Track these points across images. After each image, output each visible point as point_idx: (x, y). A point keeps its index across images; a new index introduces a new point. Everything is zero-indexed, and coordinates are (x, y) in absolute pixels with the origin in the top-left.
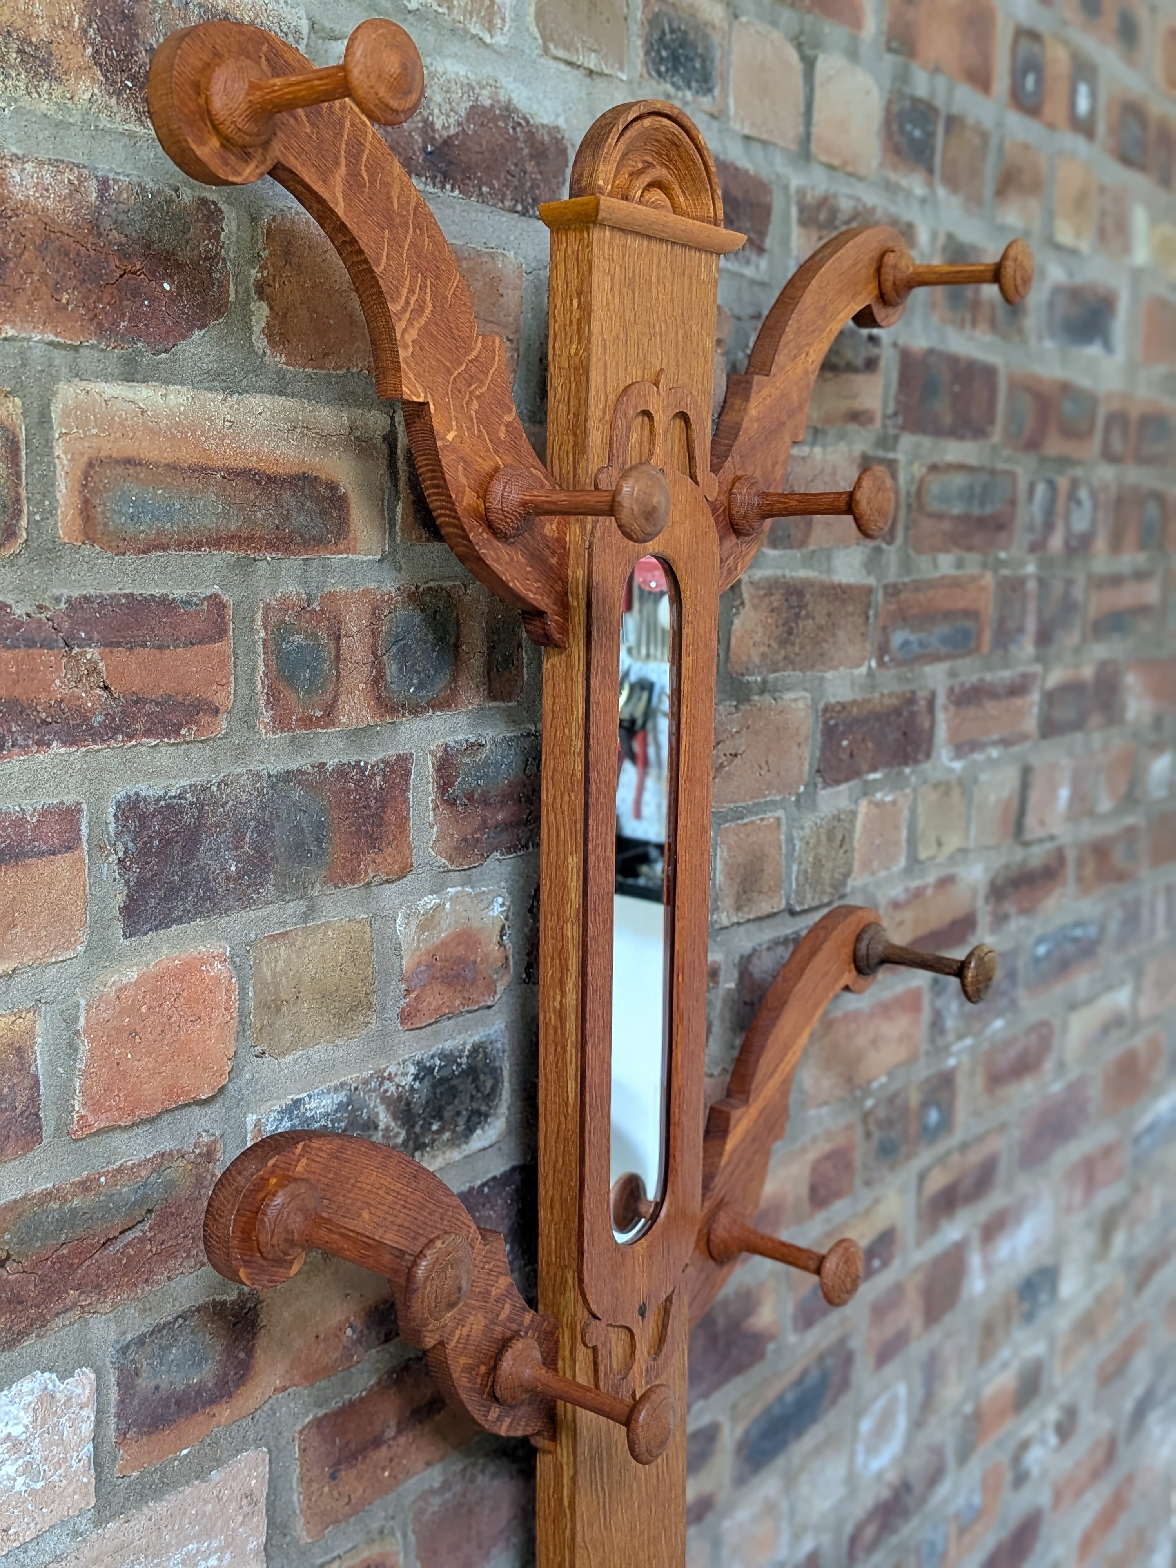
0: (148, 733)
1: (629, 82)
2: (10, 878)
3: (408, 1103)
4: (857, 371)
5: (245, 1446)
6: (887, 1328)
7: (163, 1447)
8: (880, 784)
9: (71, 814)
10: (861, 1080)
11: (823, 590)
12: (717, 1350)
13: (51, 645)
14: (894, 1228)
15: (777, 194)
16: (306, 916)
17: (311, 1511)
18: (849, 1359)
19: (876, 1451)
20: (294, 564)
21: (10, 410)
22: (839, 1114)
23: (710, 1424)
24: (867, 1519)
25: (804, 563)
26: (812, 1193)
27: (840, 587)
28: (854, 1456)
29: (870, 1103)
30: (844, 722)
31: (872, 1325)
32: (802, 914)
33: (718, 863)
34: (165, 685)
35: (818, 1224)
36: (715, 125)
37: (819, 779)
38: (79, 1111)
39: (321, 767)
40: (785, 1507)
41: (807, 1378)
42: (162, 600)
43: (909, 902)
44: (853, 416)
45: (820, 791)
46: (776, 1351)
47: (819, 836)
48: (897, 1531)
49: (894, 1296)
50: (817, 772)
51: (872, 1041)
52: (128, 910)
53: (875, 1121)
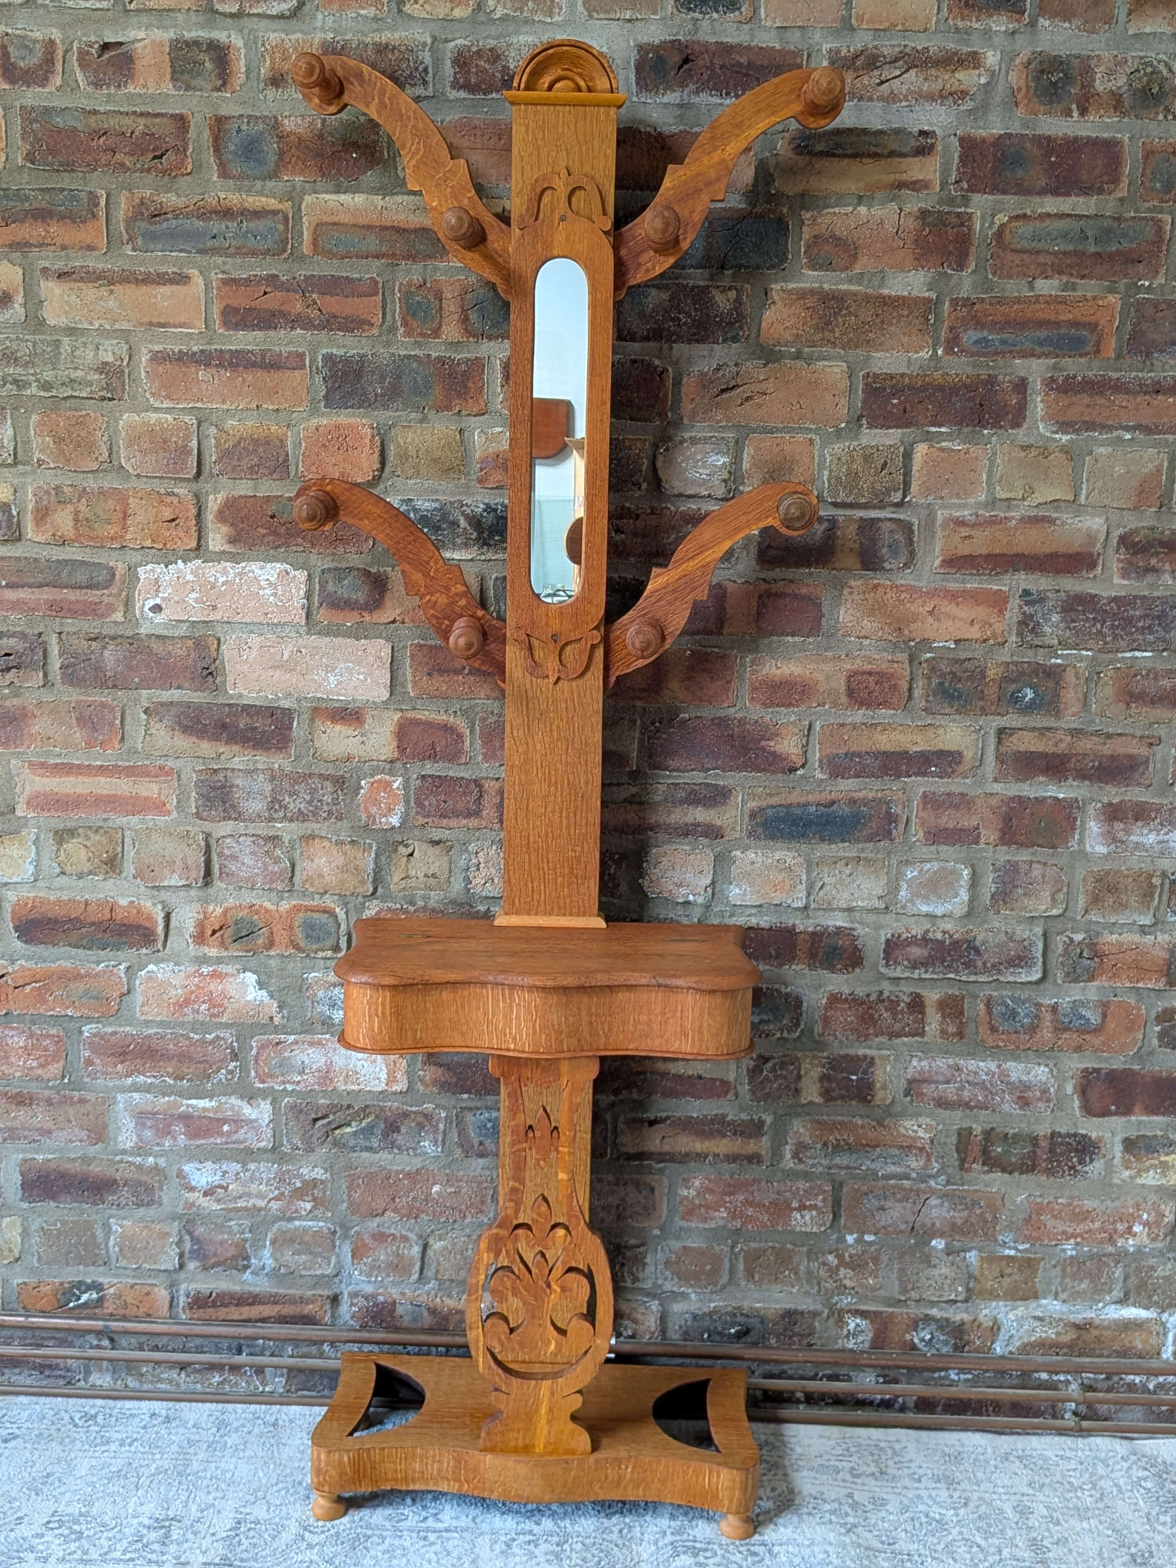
0: (339, 330)
1: (661, 19)
2: (276, 376)
3: (479, 521)
4: (904, 155)
5: (380, 637)
6: (945, 819)
7: (338, 617)
8: (949, 437)
9: (302, 356)
10: (914, 635)
11: (868, 299)
12: (733, 746)
13: (296, 292)
14: (960, 753)
15: (809, 56)
16: (422, 421)
17: (415, 683)
18: (891, 819)
19: (926, 898)
20: (417, 267)
21: (287, 206)
22: (884, 650)
23: (724, 787)
24: (913, 941)
25: (850, 281)
26: (851, 692)
27: (890, 297)
28: (898, 889)
29: (929, 655)
30: (893, 387)
31: (924, 809)
32: (835, 505)
33: (745, 456)
34: (348, 311)
35: (859, 715)
36: (746, 27)
37: (864, 421)
38: (301, 469)
39: (429, 355)
40: (804, 877)
41: (835, 807)
42: (347, 278)
43: (980, 524)
44: (901, 185)
45: (865, 430)
46: (802, 776)
47: (852, 457)
48: (957, 972)
49: (956, 800)
50: (860, 417)
51: (931, 613)
52: (326, 397)
53: (933, 669)
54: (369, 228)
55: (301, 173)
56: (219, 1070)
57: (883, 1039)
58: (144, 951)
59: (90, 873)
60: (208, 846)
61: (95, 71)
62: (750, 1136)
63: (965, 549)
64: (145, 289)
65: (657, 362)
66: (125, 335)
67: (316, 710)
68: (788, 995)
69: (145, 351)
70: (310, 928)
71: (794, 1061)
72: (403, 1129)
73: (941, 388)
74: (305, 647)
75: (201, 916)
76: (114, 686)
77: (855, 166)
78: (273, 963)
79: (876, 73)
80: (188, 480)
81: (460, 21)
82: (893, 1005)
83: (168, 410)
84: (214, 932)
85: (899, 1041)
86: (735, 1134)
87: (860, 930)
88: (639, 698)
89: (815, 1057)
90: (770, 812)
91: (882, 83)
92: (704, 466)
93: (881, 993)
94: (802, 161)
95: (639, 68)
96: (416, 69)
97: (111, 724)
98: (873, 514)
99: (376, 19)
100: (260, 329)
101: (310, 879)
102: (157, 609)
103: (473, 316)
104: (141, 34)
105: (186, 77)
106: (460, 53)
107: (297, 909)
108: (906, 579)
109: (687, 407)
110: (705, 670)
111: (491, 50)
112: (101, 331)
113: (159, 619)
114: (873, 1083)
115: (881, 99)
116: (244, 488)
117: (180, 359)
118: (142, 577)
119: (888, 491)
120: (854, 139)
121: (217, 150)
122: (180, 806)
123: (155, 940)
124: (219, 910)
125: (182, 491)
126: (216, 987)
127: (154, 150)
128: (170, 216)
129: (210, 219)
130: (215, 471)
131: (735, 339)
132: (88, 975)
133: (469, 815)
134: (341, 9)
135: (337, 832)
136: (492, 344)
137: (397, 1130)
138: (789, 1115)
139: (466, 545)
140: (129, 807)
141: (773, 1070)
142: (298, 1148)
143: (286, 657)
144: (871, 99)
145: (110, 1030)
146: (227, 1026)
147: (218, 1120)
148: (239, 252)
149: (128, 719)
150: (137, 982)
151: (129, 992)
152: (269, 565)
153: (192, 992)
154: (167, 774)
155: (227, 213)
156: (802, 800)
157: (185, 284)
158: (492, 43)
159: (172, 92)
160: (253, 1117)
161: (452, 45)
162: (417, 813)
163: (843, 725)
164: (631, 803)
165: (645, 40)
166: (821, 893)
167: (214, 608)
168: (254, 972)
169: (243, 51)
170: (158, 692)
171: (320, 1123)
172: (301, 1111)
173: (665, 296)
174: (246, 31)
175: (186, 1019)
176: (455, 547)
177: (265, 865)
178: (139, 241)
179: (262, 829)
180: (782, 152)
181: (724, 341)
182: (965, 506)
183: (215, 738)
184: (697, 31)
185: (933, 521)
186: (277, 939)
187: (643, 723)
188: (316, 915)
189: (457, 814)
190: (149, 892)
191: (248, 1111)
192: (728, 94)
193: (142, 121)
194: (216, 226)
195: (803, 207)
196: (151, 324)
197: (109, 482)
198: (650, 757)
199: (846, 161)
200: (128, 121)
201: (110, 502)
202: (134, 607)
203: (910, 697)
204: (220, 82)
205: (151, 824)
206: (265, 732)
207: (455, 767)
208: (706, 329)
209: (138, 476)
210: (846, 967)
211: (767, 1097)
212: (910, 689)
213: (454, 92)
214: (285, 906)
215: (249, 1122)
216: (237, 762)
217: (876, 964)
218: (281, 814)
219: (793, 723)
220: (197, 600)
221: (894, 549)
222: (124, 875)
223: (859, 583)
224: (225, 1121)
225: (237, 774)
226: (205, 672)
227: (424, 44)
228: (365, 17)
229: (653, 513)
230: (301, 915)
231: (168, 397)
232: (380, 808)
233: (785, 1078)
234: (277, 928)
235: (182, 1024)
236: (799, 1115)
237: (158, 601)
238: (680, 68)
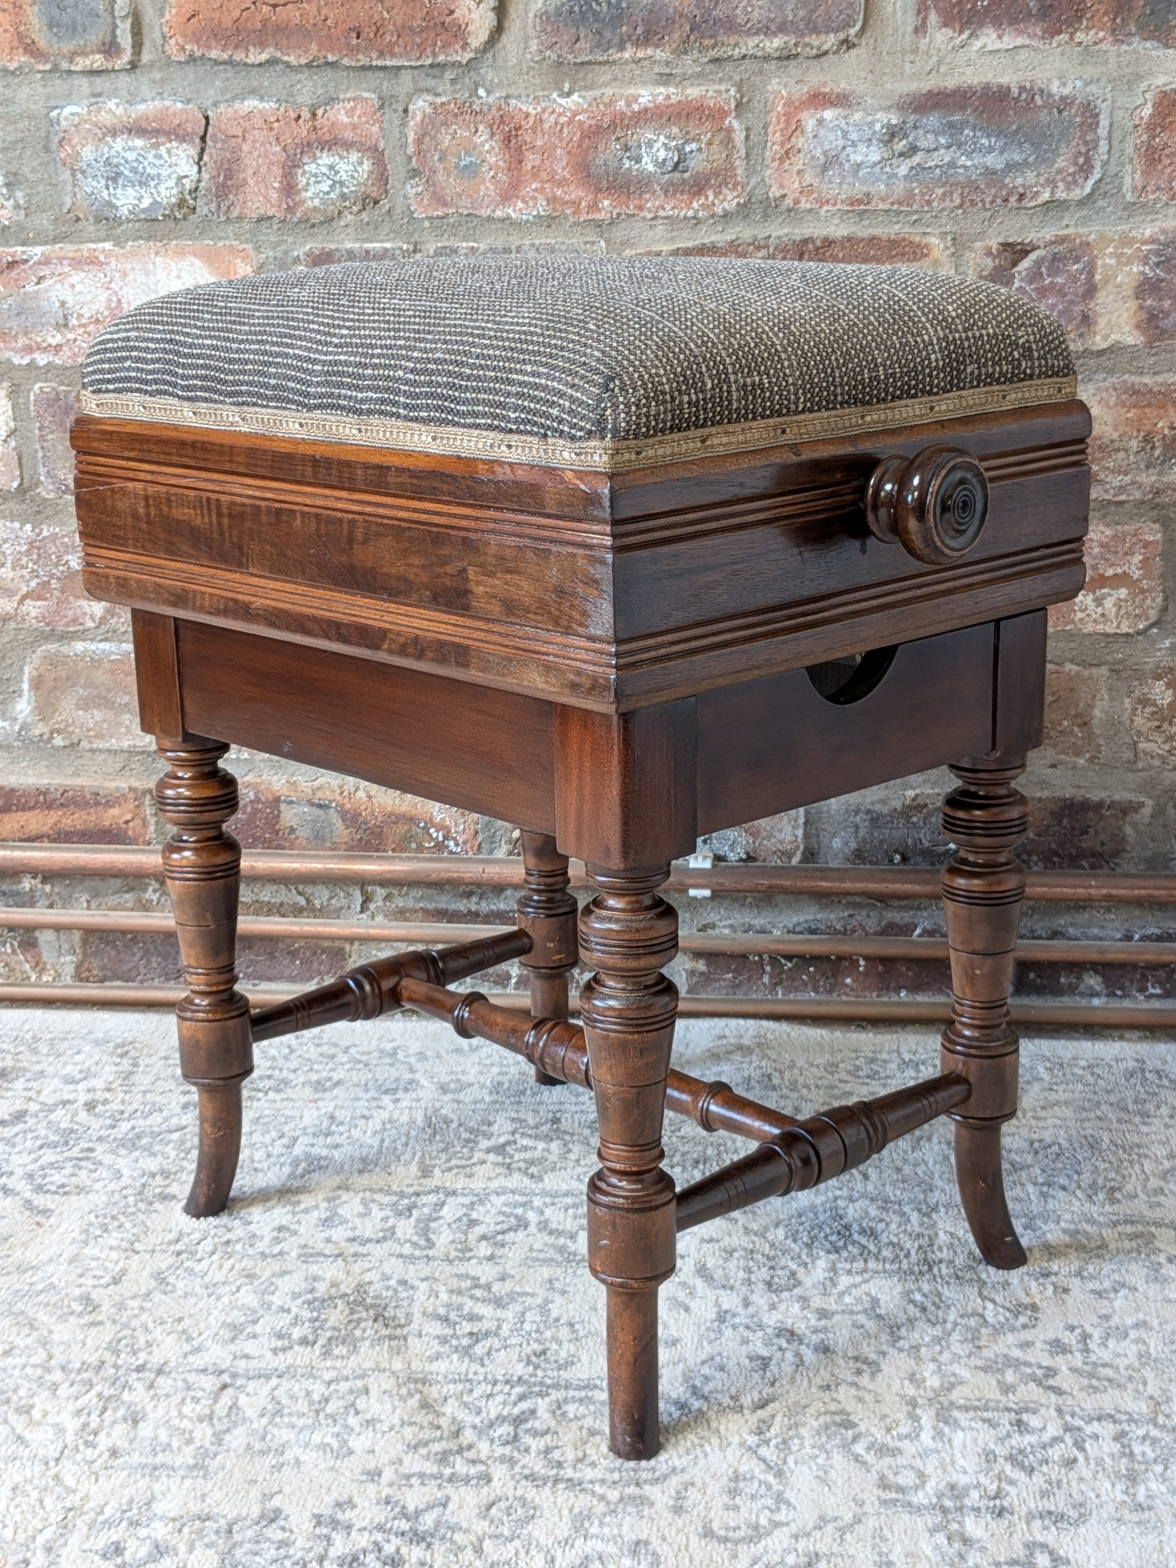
141: (1035, 275)
233: (1061, 292)
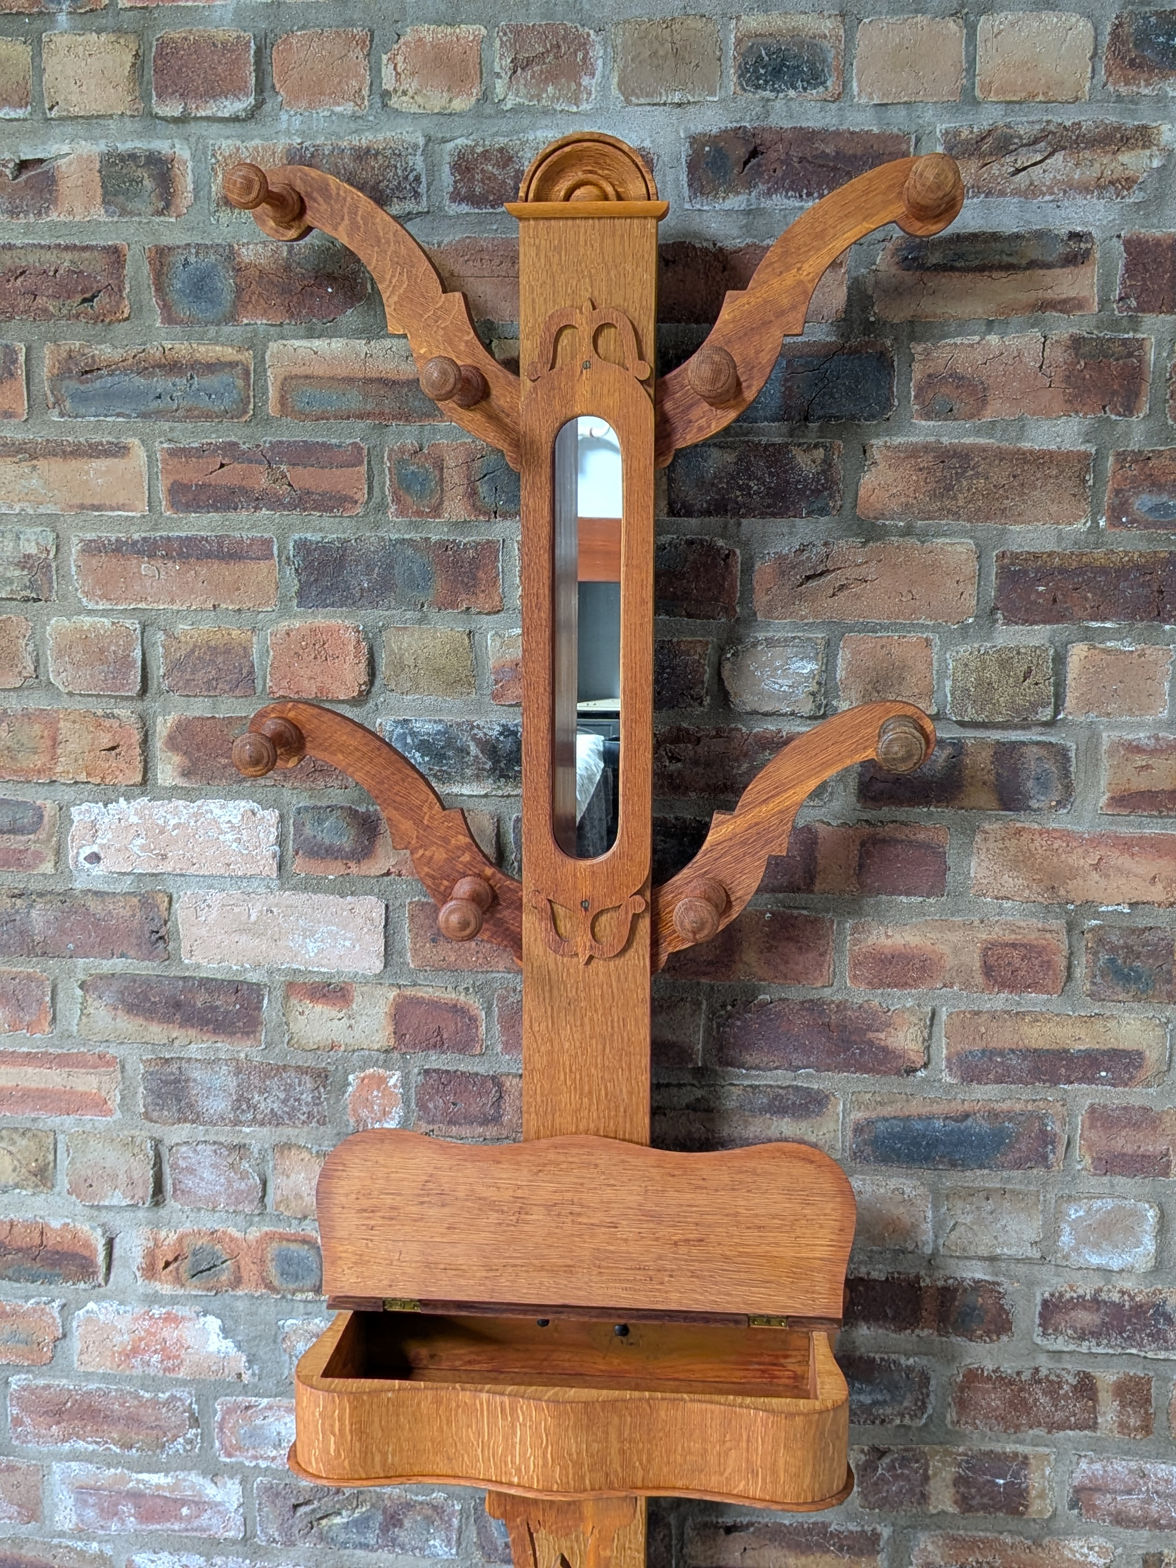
0: (314, 509)
1: (721, 101)
2: (237, 567)
3: (494, 747)
4: (1049, 266)
5: (371, 892)
6: (1121, 1142)
7: (317, 868)
8: (1116, 634)
9: (268, 543)
10: (1072, 896)
11: (1001, 456)
12: (829, 1038)
13: (260, 463)
14: (1140, 1054)
15: (918, 140)
16: (420, 622)
17: (415, 951)
18: (1046, 1139)
19: (1096, 1246)
20: (414, 428)
21: (247, 356)
22: (1033, 915)
23: (819, 1091)
24: (1080, 1303)
25: (978, 432)
26: (988, 970)
27: (1031, 452)
28: (1057, 1233)
29: (1094, 922)
30: (1037, 570)
31: (1092, 1126)
32: (962, 724)
33: (840, 661)
34: (325, 486)
35: (1000, 1000)
36: (833, 106)
37: (999, 615)
38: (269, 683)
39: (427, 539)
40: (929, 1214)
41: (969, 1122)
42: (324, 444)
43: (1162, 751)
44: (1045, 306)
45: (1000, 626)
46: (924, 1079)
47: (984, 662)
48: (1140, 1346)
49: (1136, 1117)
50: (995, 609)
51: (1096, 867)
52: (300, 594)
53: (1101, 941)
54: (350, 380)
55: (264, 314)
56: (175, 1438)
57: (1040, 1432)
58: (82, 1285)
59: (16, 1186)
60: (158, 1156)
61: (11, 197)
62: (861, 1553)
63: (1141, 783)
64: (74, 464)
65: (721, 543)
66: (51, 521)
67: (290, 985)
68: (910, 1369)
69: (75, 540)
70: (286, 1261)
71: (920, 1458)
72: (407, 1524)
73: (1103, 570)
74: (277, 905)
75: (151, 1244)
76: (44, 954)
77: (982, 282)
78: (240, 1305)
79: (1009, 159)
80: (131, 698)
81: (461, 115)
82: (1053, 1387)
83: (105, 613)
84: (167, 1264)
85: (1061, 1434)
86: (841, 1549)
87: (1007, 1285)
88: (705, 974)
89: (947, 1453)
90: (881, 1126)
91: (1018, 171)
92: (785, 677)
93: (1037, 1370)
94: (909, 277)
95: (692, 166)
96: (406, 178)
97: (40, 1002)
98: (1014, 736)
99: (354, 117)
100: (217, 510)
101: (285, 1200)
102: (95, 858)
103: (483, 489)
104: (65, 149)
105: (121, 199)
106: (461, 156)
107: (270, 1237)
108: (1060, 821)
109: (761, 600)
110: (790, 939)
111: (501, 150)
112: (22, 517)
113: (98, 870)
114: (1026, 1490)
115: (1016, 192)
116: (200, 708)
117: (117, 550)
118: (76, 817)
119: (1034, 707)
120: (980, 247)
121: (160, 289)
122: (124, 1105)
123: (94, 1273)
124: (173, 1237)
125: (124, 712)
126: (170, 1333)
127: (83, 292)
128: (104, 372)
129: (153, 374)
130: (164, 687)
131: (823, 511)
132: (14, 1313)
133: (485, 1121)
134: (310, 106)
135: (318, 1141)
136: (508, 523)
137: (399, 1524)
138: (914, 1527)
139: (478, 777)
140: (63, 1104)
142: (274, 1541)
143: (253, 918)
144: (1002, 194)
145: (41, 1382)
146: (185, 1383)
147: (175, 1501)
148: (190, 415)
149: (61, 995)
150: (75, 1324)
151: (64, 1336)
152: (231, 804)
153: (141, 1339)
154: (108, 1064)
155: (173, 367)
156: (925, 1111)
157: (123, 456)
158: (502, 141)
159: (104, 219)
160: (218, 1499)
161: (450, 146)
162: (420, 1118)
163: (977, 1013)
164: (695, 1110)
165: (700, 129)
166: (953, 1236)
167: (164, 857)
168: (218, 1316)
169: (190, 164)
170: (97, 961)
171: (302, 1510)
172: (278, 1495)
173: (730, 457)
174: (193, 140)
175: (134, 1372)
176: (464, 779)
177: (229, 1181)
178: (68, 404)
179: (226, 1135)
180: (882, 268)
181: (809, 514)
182: (1140, 725)
183: (167, 1019)
184: (767, 114)
185: (1097, 747)
186: (245, 1275)
187: (711, 1006)
188: (293, 1246)
189: (470, 1120)
190: (87, 1211)
191: (211, 1491)
192: (809, 194)
193: (68, 256)
194: (161, 383)
195: (912, 337)
196: (82, 507)
197: (36, 702)
198: (720, 1049)
199: (970, 276)
200: (50, 257)
201: (36, 726)
202: (66, 856)
203: (1069, 977)
204: (162, 204)
205: (89, 1126)
206: (228, 1012)
207: (468, 1059)
208: (784, 499)
209: (70, 694)
210: (988, 1333)
211: (883, 1503)
212: (1069, 967)
213: (454, 206)
214: (254, 1234)
215: (213, 1505)
216: (195, 1050)
217: (1030, 1333)
218: (250, 1116)
219: (911, 1010)
220: (142, 848)
221: (1043, 783)
222: (57, 1189)
223: (996, 826)
224: (184, 1502)
225: (194, 1065)
226: (154, 937)
227: (415, 146)
228: (341, 116)
229: (718, 735)
230: (274, 1245)
231: (105, 597)
232: (372, 1111)
234: (246, 1262)
235: (130, 1379)
236: (926, 1528)
237: (95, 849)
238: (746, 163)
